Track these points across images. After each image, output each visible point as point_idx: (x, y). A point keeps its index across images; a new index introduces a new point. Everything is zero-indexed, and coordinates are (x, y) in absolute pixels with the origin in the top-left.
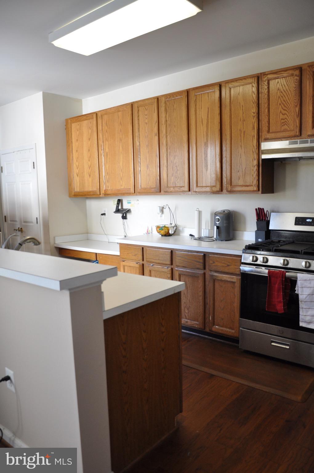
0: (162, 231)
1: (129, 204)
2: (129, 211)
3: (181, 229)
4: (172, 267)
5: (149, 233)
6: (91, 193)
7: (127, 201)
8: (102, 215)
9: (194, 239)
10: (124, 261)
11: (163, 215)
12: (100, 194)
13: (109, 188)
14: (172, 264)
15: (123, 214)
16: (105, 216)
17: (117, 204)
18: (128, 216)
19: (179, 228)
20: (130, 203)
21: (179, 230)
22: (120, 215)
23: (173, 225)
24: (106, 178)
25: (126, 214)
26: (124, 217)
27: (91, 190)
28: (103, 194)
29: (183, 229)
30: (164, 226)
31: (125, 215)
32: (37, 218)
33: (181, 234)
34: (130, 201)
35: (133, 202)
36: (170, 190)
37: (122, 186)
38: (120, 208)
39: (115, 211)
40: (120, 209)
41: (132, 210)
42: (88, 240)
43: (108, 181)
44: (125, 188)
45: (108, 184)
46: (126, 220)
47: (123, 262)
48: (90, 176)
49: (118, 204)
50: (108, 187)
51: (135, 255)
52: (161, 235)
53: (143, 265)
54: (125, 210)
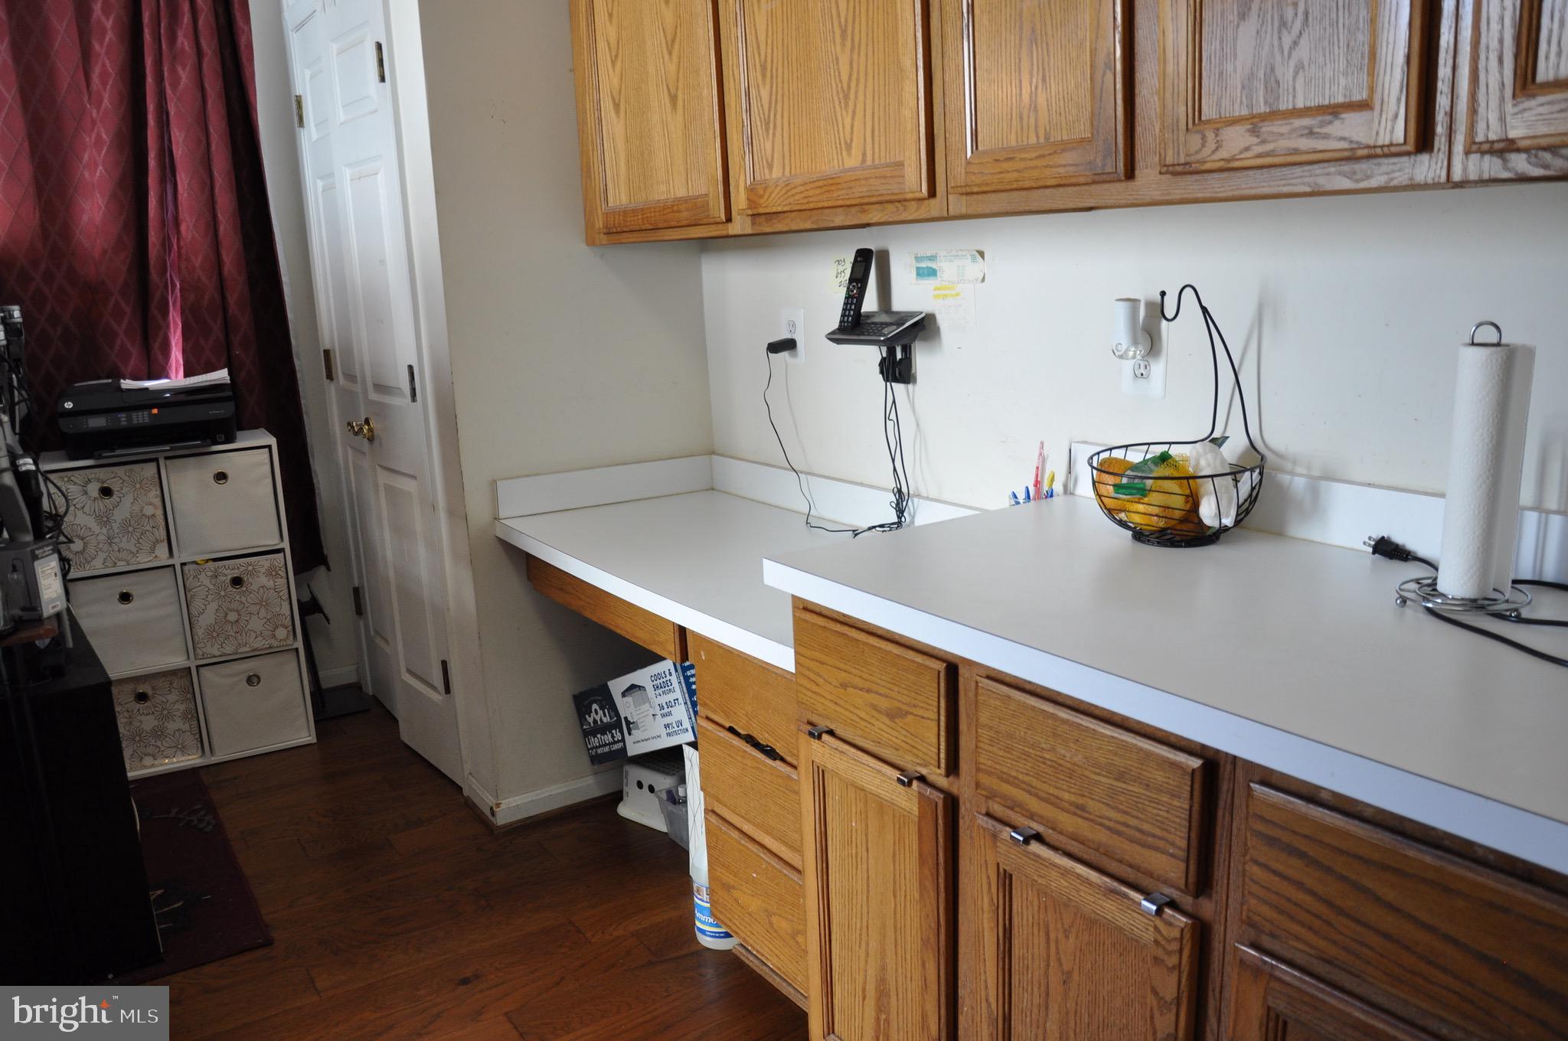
0: (1141, 508)
1: (928, 284)
2: (923, 327)
3: (1298, 484)
4: (1207, 908)
5: (1046, 488)
6: (679, 211)
7: (915, 264)
8: (775, 348)
9: (1430, 611)
10: (819, 737)
11: (1157, 368)
12: (729, 220)
13: (776, 173)
14: (1203, 881)
15: (891, 352)
16: (795, 356)
17: (851, 280)
18: (923, 360)
19: (1285, 478)
20: (932, 273)
21: (1282, 492)
22: (870, 356)
23: (1234, 447)
24: (754, 102)
25: (907, 350)
26: (897, 370)
27: (681, 193)
28: (741, 212)
29: (1315, 492)
30: (1158, 450)
31: (899, 356)
32: (410, 367)
33: (1299, 530)
34: (933, 258)
35: (948, 269)
36: (1223, 154)
37: (849, 147)
38: (870, 303)
39: (835, 325)
40: (869, 315)
41: (943, 322)
42: (713, 489)
43: (767, 124)
44: (869, 162)
45: (769, 145)
46: (910, 386)
47: (815, 743)
48: (673, 99)
49: (858, 281)
50: (770, 166)
51: (892, 715)
52: (1130, 533)
53: (952, 804)
54: (902, 317)
